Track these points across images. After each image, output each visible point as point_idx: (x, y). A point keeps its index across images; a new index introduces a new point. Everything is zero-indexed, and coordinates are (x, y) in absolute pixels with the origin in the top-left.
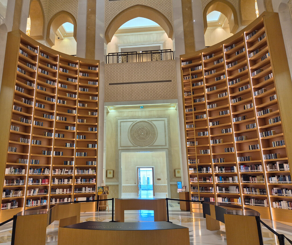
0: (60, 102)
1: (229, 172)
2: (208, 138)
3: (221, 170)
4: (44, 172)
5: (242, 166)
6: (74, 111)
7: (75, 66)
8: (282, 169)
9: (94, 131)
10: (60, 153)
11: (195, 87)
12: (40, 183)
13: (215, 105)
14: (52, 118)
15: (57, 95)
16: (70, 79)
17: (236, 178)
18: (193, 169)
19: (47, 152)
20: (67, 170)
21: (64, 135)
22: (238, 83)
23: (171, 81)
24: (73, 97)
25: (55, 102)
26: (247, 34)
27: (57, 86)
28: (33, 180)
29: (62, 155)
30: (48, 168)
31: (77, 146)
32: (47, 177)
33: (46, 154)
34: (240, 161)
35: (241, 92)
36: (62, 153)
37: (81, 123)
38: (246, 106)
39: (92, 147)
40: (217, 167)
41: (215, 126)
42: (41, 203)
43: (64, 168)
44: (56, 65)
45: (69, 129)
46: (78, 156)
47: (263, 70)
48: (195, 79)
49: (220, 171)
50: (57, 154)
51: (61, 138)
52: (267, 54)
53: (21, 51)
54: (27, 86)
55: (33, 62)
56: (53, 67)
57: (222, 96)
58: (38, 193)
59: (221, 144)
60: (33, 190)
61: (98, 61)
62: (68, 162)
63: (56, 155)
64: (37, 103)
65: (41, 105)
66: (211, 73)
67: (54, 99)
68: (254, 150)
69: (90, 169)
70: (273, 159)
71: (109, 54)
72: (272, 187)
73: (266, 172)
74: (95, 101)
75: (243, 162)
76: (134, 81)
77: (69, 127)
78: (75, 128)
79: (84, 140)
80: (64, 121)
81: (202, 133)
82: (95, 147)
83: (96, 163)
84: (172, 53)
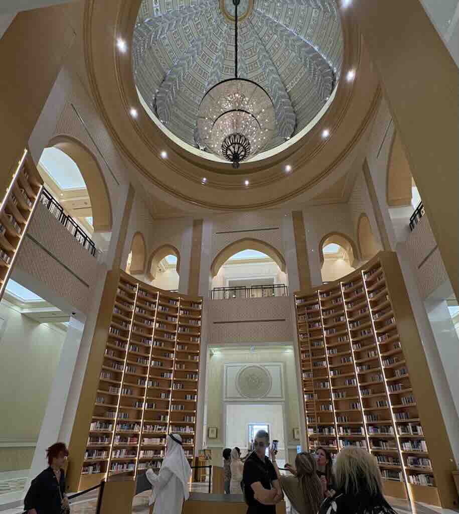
0: (156, 345)
1: (355, 435)
2: (329, 390)
3: (347, 432)
4: (133, 429)
5: (370, 427)
6: (172, 354)
7: (176, 304)
8: (416, 433)
9: (194, 378)
10: (153, 405)
11: (311, 329)
12: (128, 443)
13: (335, 351)
14: (146, 363)
15: (154, 336)
16: (169, 318)
17: (364, 442)
18: (312, 430)
19: (138, 404)
20: (160, 427)
21: (158, 383)
22: (360, 327)
23: (284, 320)
24: (172, 338)
25: (151, 344)
26: (365, 273)
27: (155, 325)
28: (120, 438)
29: (155, 407)
30: (139, 423)
31: (173, 397)
32: (136, 435)
33: (137, 406)
34: (368, 420)
35: (364, 336)
36: (155, 405)
37: (179, 369)
38: (370, 353)
39: (191, 399)
40: (341, 428)
41: (337, 376)
42: (127, 468)
43: (157, 424)
44: (155, 303)
45: (165, 376)
46: (173, 409)
47: (384, 313)
48: (311, 320)
49: (345, 433)
50: (150, 405)
51: (155, 387)
52: (387, 296)
53: (119, 290)
54: (123, 327)
55: (130, 301)
56: (152, 305)
58: (125, 454)
59: (345, 398)
60: (119, 451)
61: (202, 298)
62: (162, 417)
63: (148, 407)
64: (131, 346)
65: (136, 349)
66: (329, 313)
67: (150, 341)
68: (381, 408)
69: (187, 427)
70: (404, 420)
71: (214, 288)
72: (406, 455)
73: (398, 436)
74: (196, 343)
75: (372, 422)
76: (242, 320)
77: (165, 374)
78: (172, 374)
79: (181, 389)
80: (160, 367)
81: (322, 384)
82: (194, 399)
83: (195, 419)
84: (286, 288)
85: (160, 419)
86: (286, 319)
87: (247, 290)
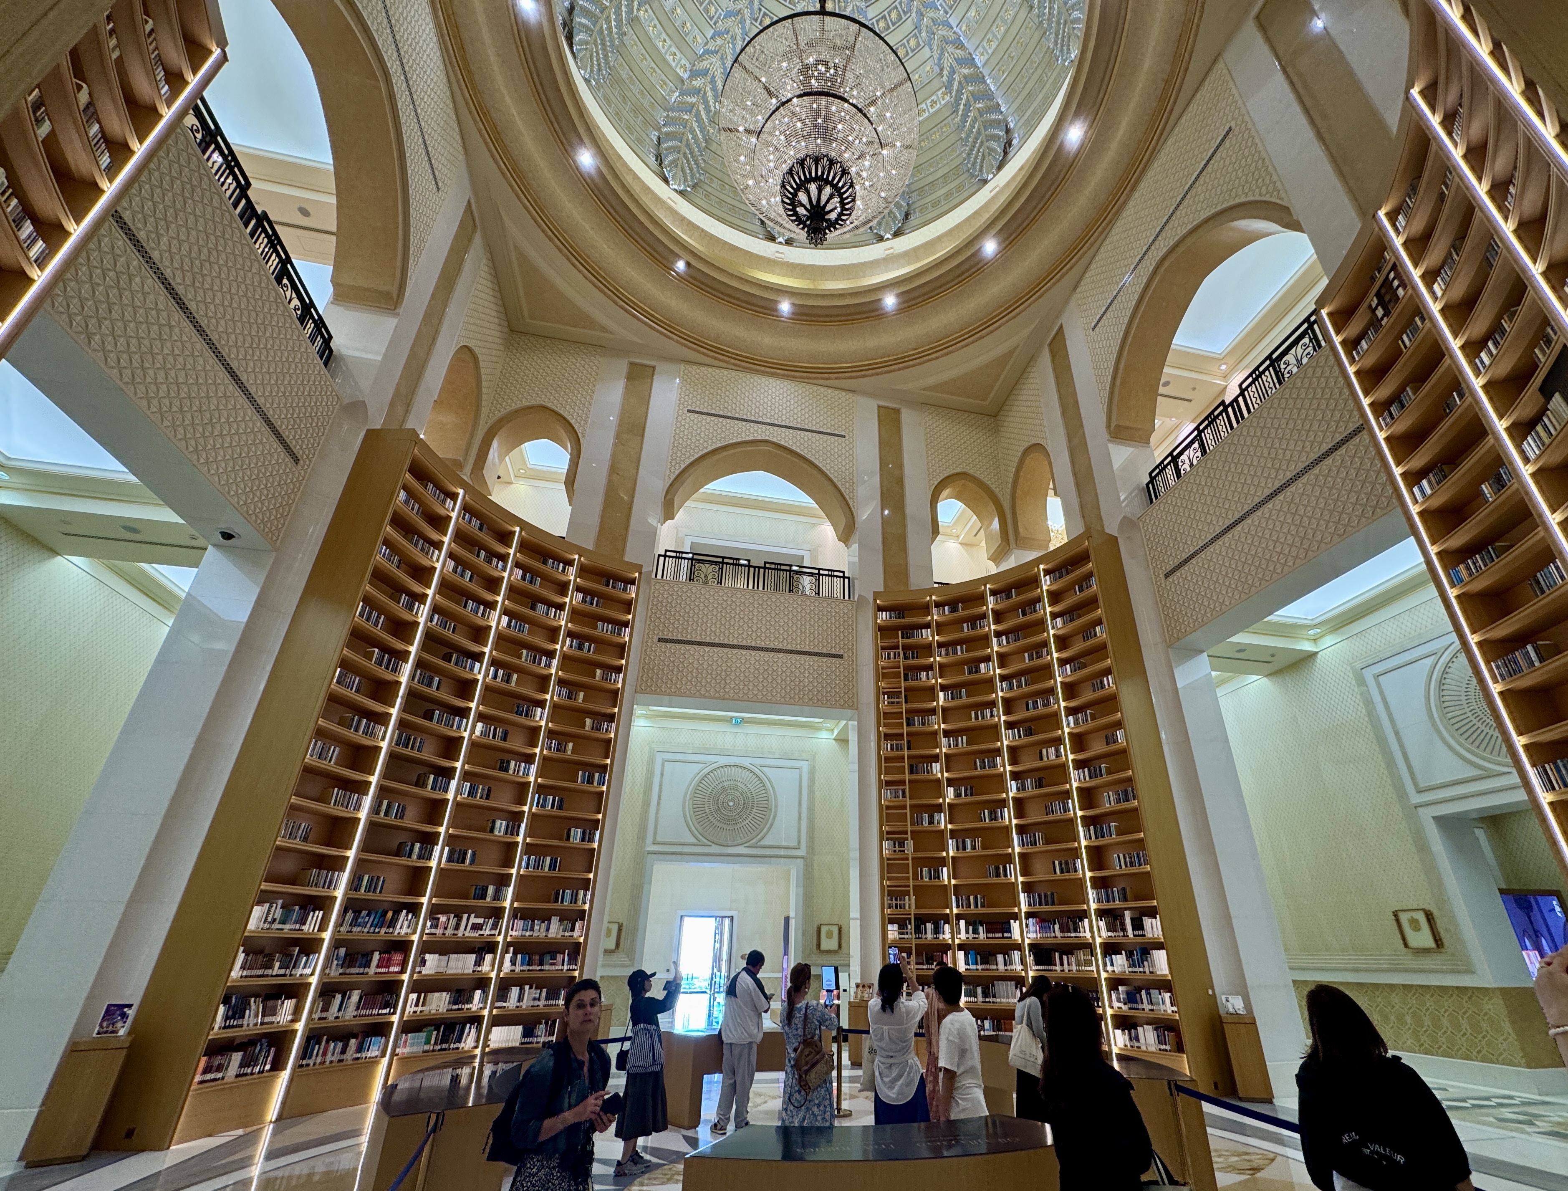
0: (495, 676)
1: (997, 938)
2: (942, 831)
3: (975, 931)
4: (392, 924)
5: (1031, 921)
6: (539, 710)
7: (563, 571)
8: (1140, 932)
9: (595, 784)
10: (465, 854)
11: (911, 683)
12: (372, 969)
13: (963, 740)
14: (459, 728)
15: (491, 652)
16: (541, 608)
17: (1016, 955)
18: (896, 927)
19: (421, 849)
20: (481, 921)
21: (489, 790)
22: (1025, 689)
23: (840, 657)
24: (543, 665)
25: (481, 673)
26: (1046, 572)
27: (496, 621)
28: (346, 955)
29: (473, 861)
30: (414, 909)
31: (529, 833)
32: (403, 946)
33: (415, 857)
34: (1030, 905)
35: (1032, 712)
36: (474, 854)
37: (553, 754)
38: (1044, 751)
39: (583, 840)
40: (962, 923)
41: (964, 799)
42: (360, 1049)
43: (470, 910)
44: (503, 558)
45: (511, 772)
46: (527, 867)
47: (1085, 666)
48: (911, 662)
49: (971, 936)
50: (456, 856)
51: (478, 800)
52: (1098, 629)
53: (402, 495)
54: (399, 609)
55: (434, 536)
56: (495, 561)
57: (983, 718)
58: (358, 1008)
59: (979, 852)
60: (339, 997)
61: (639, 568)
62: (491, 889)
63: (450, 860)
64: (419, 672)
65: (431, 679)
66: (955, 652)
67: (477, 665)
68: (1066, 876)
69: (555, 920)
70: (1117, 904)
71: (666, 551)
72: (1115, 983)
73: (1098, 940)
74: (613, 687)
75: (1038, 909)
76: (735, 642)
77: (513, 763)
78: (534, 768)
79: (556, 812)
80: (498, 742)
81: (926, 816)
82: (591, 840)
83: (588, 897)
84: (846, 580)
85: (483, 896)
86: (845, 655)
87: (752, 569)
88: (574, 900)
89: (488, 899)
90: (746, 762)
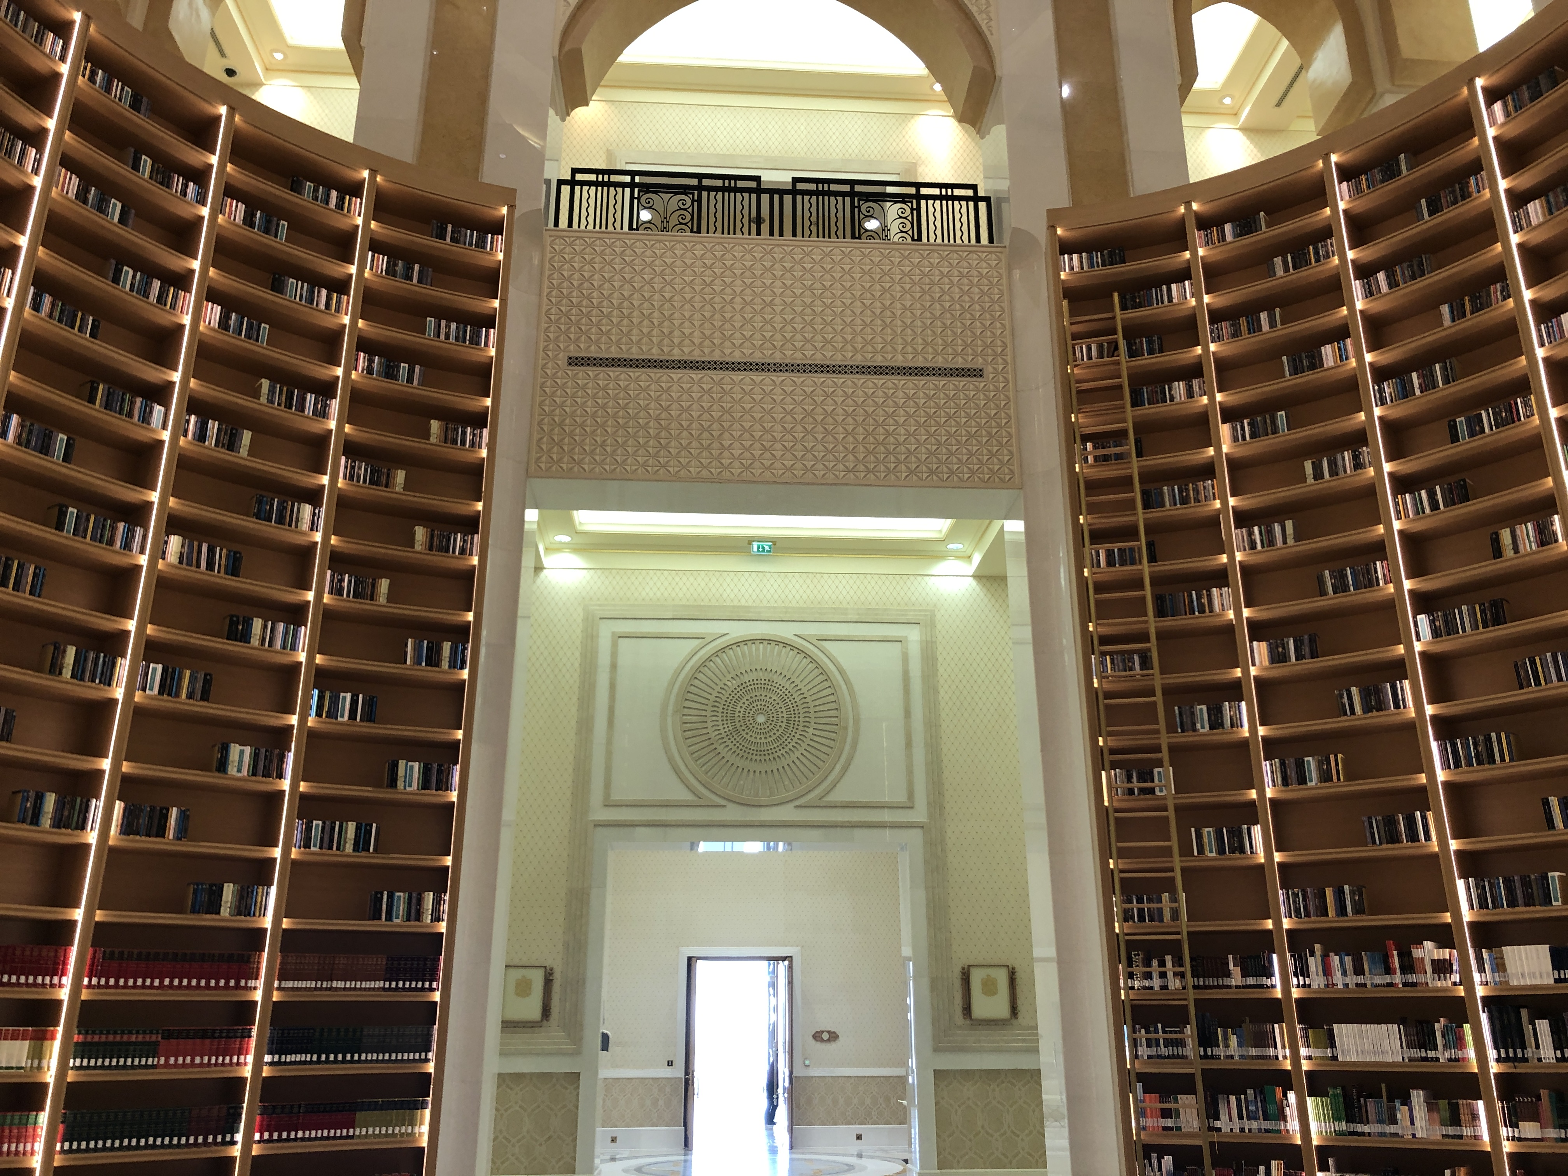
0: (201, 436)
2: (1244, 744)
6: (307, 510)
7: (340, 205)
9: (445, 665)
10: (165, 817)
11: (1148, 410)
13: (1285, 530)
14: (127, 545)
15: (185, 381)
16: (296, 288)
19: (60, 806)
21: (207, 682)
22: (1443, 391)
23: (978, 373)
24: (309, 409)
26: (1492, 95)
27: (193, 314)
29: (183, 832)
31: (304, 772)
33: (46, 822)
34: (1483, 905)
35: (1467, 445)
36: (183, 818)
37: (347, 603)
38: (1505, 535)
39: (425, 784)
41: (1294, 666)
44: (196, 175)
45: (255, 641)
46: (307, 846)
48: (1146, 361)
50: (143, 821)
51: (183, 702)
55: (22, 113)
56: (178, 182)
57: (1334, 472)
59: (1340, 786)
61: (509, 196)
62: (229, 891)
63: (127, 828)
64: (15, 419)
65: (47, 436)
66: (1255, 327)
67: (158, 409)
71: (575, 171)
74: (468, 457)
76: (737, 357)
77: (258, 624)
78: (304, 633)
79: (362, 727)
80: (219, 578)
81: (1202, 710)
82: (444, 785)
83: (445, 907)
84: (982, 206)
85: (214, 907)
86: (989, 371)
87: (765, 198)
88: (415, 912)
89: (225, 911)
90: (786, 632)
